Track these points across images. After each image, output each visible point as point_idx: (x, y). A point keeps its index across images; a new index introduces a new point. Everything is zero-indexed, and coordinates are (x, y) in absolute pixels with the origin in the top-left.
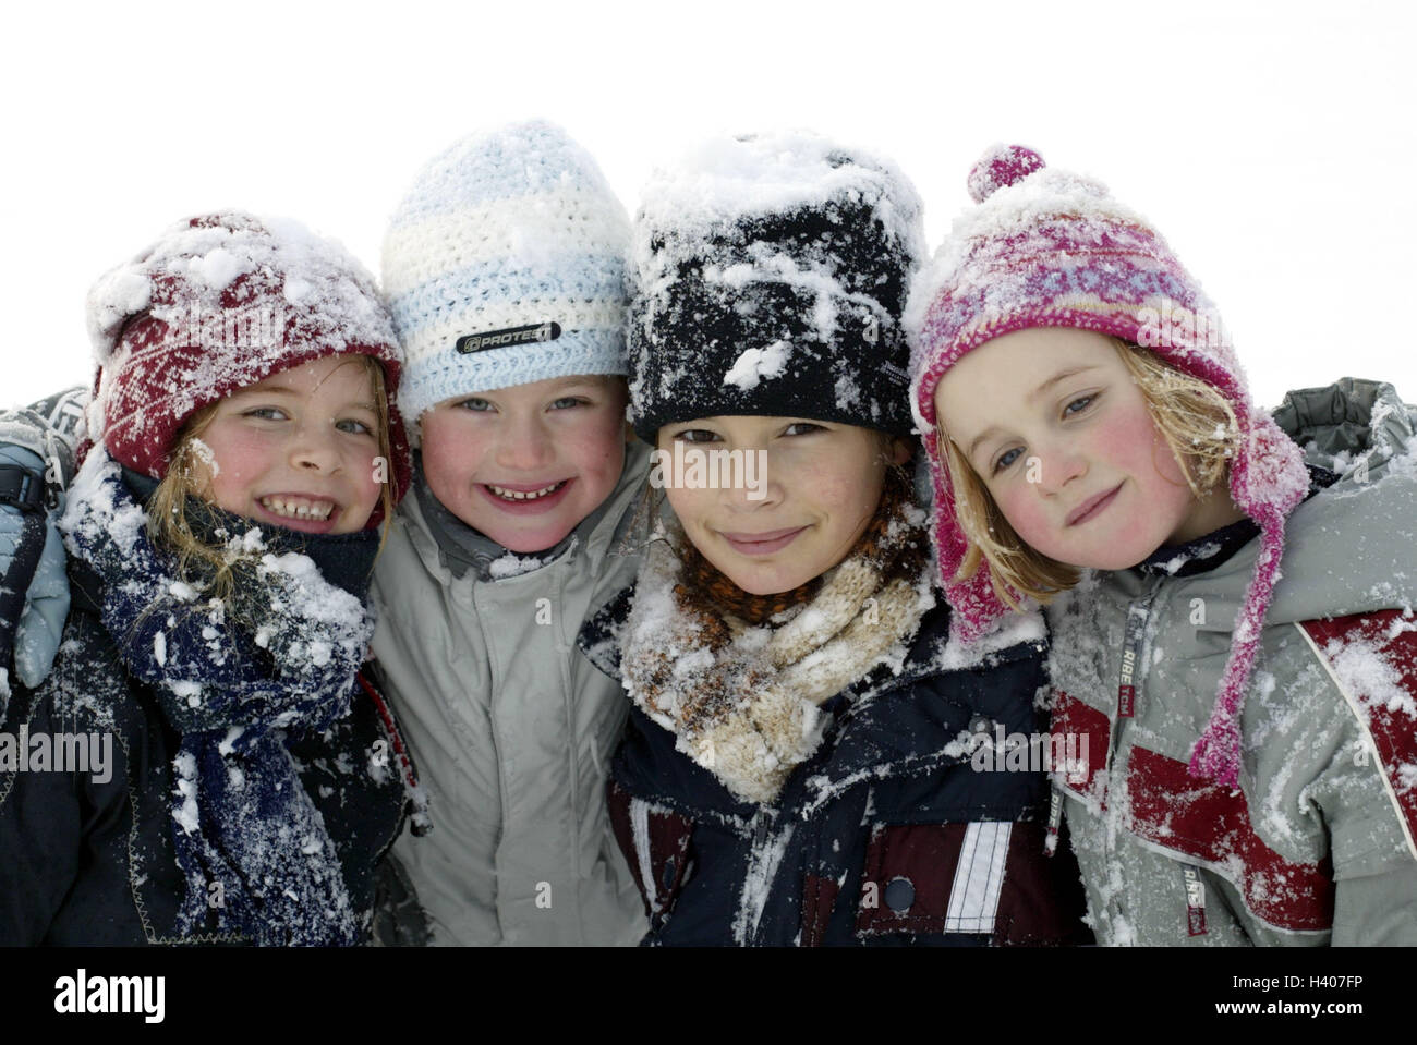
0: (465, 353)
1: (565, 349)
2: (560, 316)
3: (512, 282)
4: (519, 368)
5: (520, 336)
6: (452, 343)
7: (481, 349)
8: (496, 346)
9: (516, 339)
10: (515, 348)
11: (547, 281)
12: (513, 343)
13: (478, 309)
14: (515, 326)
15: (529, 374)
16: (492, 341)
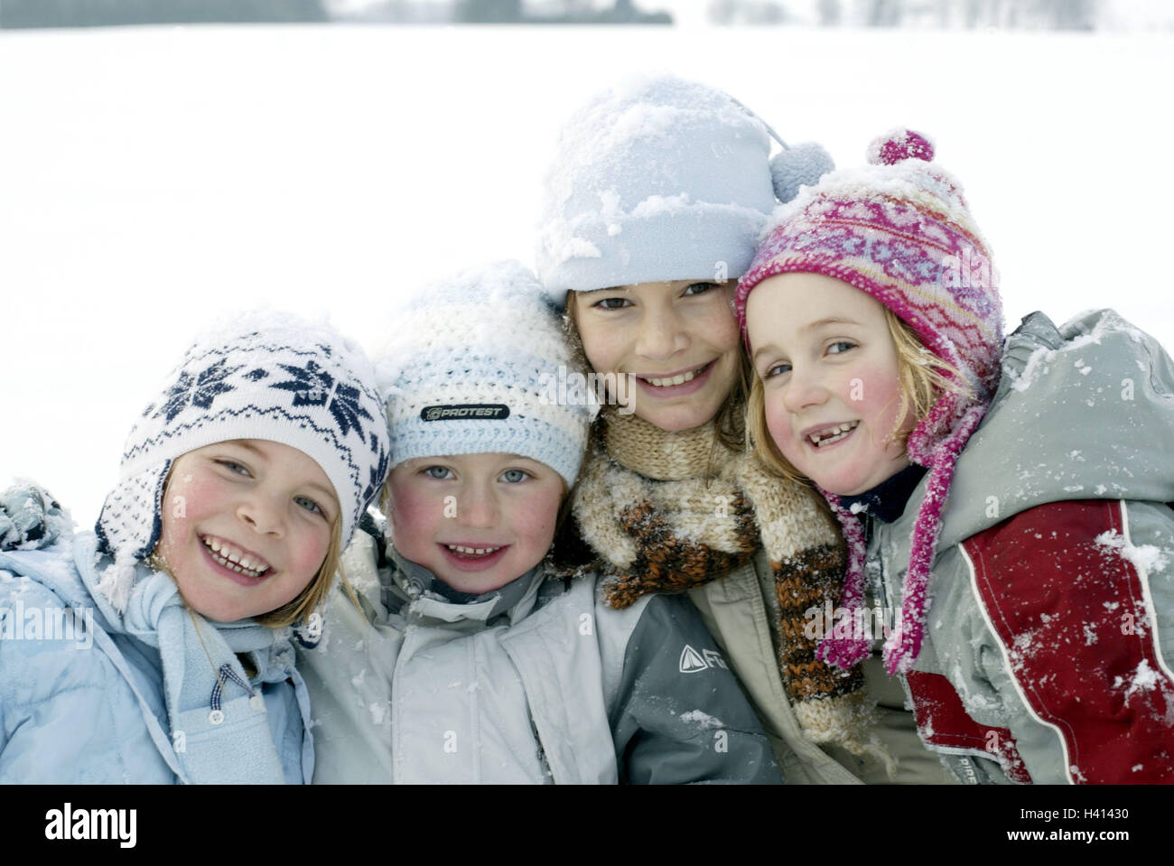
0: (427, 420)
1: (511, 429)
2: (511, 401)
3: (473, 366)
4: (470, 439)
5: (475, 412)
6: (418, 411)
7: (441, 418)
8: (453, 418)
9: (471, 414)
10: (470, 421)
11: (503, 370)
12: (468, 417)
13: (442, 385)
14: (471, 403)
15: (478, 445)
16: (450, 412)
